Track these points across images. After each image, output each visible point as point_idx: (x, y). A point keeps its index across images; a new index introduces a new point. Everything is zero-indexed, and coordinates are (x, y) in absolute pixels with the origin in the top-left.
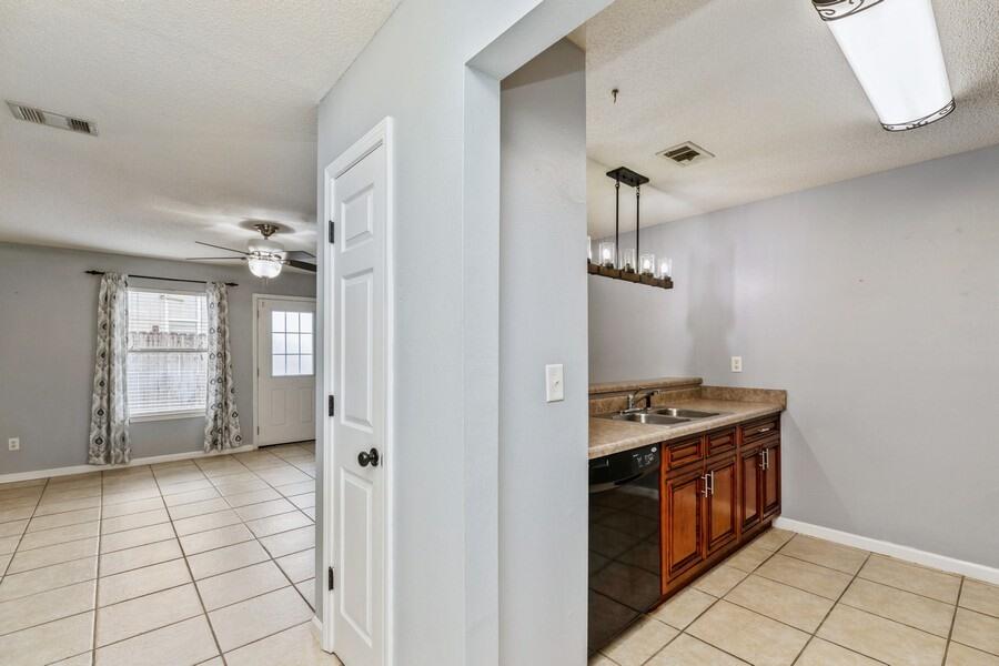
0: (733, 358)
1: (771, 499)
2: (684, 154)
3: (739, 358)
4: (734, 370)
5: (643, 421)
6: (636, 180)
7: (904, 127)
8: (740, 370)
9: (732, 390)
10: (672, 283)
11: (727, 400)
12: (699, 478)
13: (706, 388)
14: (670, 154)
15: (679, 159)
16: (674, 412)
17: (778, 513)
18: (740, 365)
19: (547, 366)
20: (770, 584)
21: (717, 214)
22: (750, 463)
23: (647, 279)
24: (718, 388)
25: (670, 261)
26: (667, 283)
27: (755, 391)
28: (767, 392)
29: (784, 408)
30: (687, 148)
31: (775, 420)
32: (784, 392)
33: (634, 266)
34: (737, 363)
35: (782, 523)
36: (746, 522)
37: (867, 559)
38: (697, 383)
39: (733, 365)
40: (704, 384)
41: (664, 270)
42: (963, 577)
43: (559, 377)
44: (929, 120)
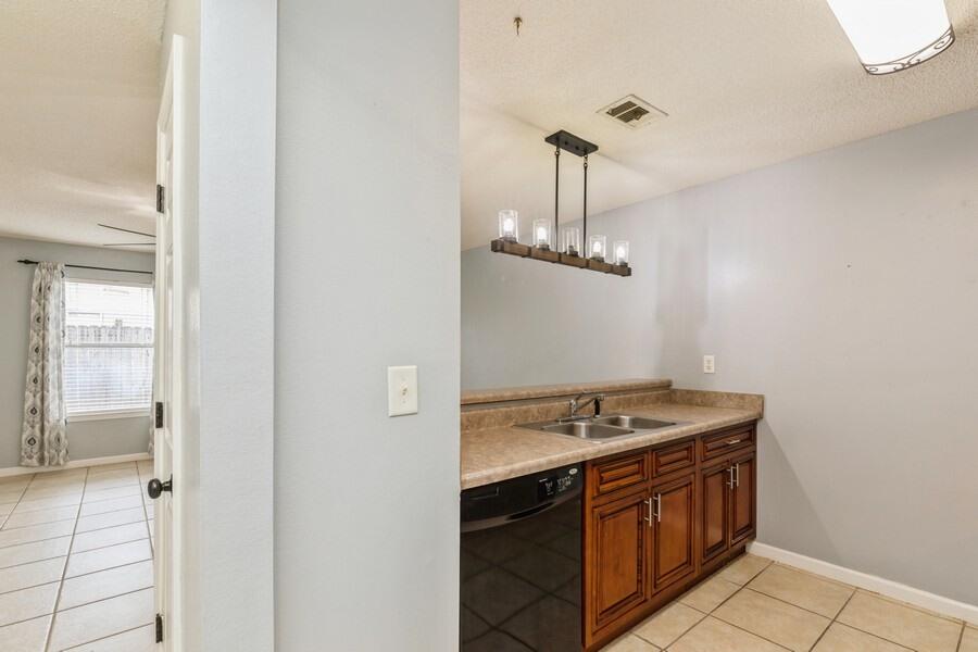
0: (706, 358)
1: (742, 521)
2: (630, 112)
3: (712, 358)
4: (706, 371)
6: (583, 148)
7: (890, 68)
8: (712, 371)
9: (704, 394)
10: (630, 270)
11: (697, 405)
12: (642, 501)
13: (674, 391)
14: (613, 112)
15: (626, 118)
16: (626, 419)
17: (753, 536)
18: (712, 364)
19: (390, 368)
20: (728, 630)
21: (688, 192)
22: (715, 483)
23: (597, 264)
24: (688, 392)
25: (627, 244)
26: (624, 270)
27: (729, 395)
28: (742, 397)
29: (761, 416)
30: (630, 104)
31: (749, 430)
32: (761, 397)
33: (578, 249)
34: (709, 363)
35: (757, 548)
36: (710, 551)
37: (851, 594)
38: (667, 385)
39: (706, 364)
40: (674, 386)
41: (620, 254)
42: (964, 623)
43: (411, 383)
44: (922, 57)
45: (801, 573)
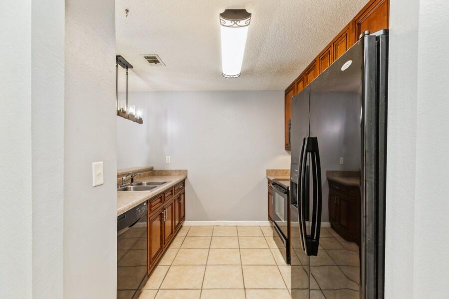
0: (167, 157)
1: (182, 215)
2: (153, 60)
3: (169, 157)
4: (167, 162)
5: (132, 189)
6: (127, 66)
7: (228, 77)
8: (169, 162)
9: (166, 171)
10: (142, 121)
11: (164, 175)
12: (161, 213)
13: (155, 171)
14: (147, 58)
15: (150, 62)
16: (145, 183)
17: (184, 220)
18: (169, 160)
19: (93, 163)
20: (187, 250)
22: (176, 202)
23: (130, 117)
24: (160, 171)
25: (142, 110)
26: (140, 121)
27: (176, 171)
28: (180, 171)
29: (186, 178)
30: (155, 57)
31: (183, 182)
32: (186, 171)
33: (125, 110)
34: (168, 159)
35: (186, 223)
37: (213, 228)
38: (151, 169)
39: (167, 159)
40: (154, 169)
41: (139, 114)
42: (237, 226)
43: (101, 171)
44: (235, 77)
45: (199, 227)
